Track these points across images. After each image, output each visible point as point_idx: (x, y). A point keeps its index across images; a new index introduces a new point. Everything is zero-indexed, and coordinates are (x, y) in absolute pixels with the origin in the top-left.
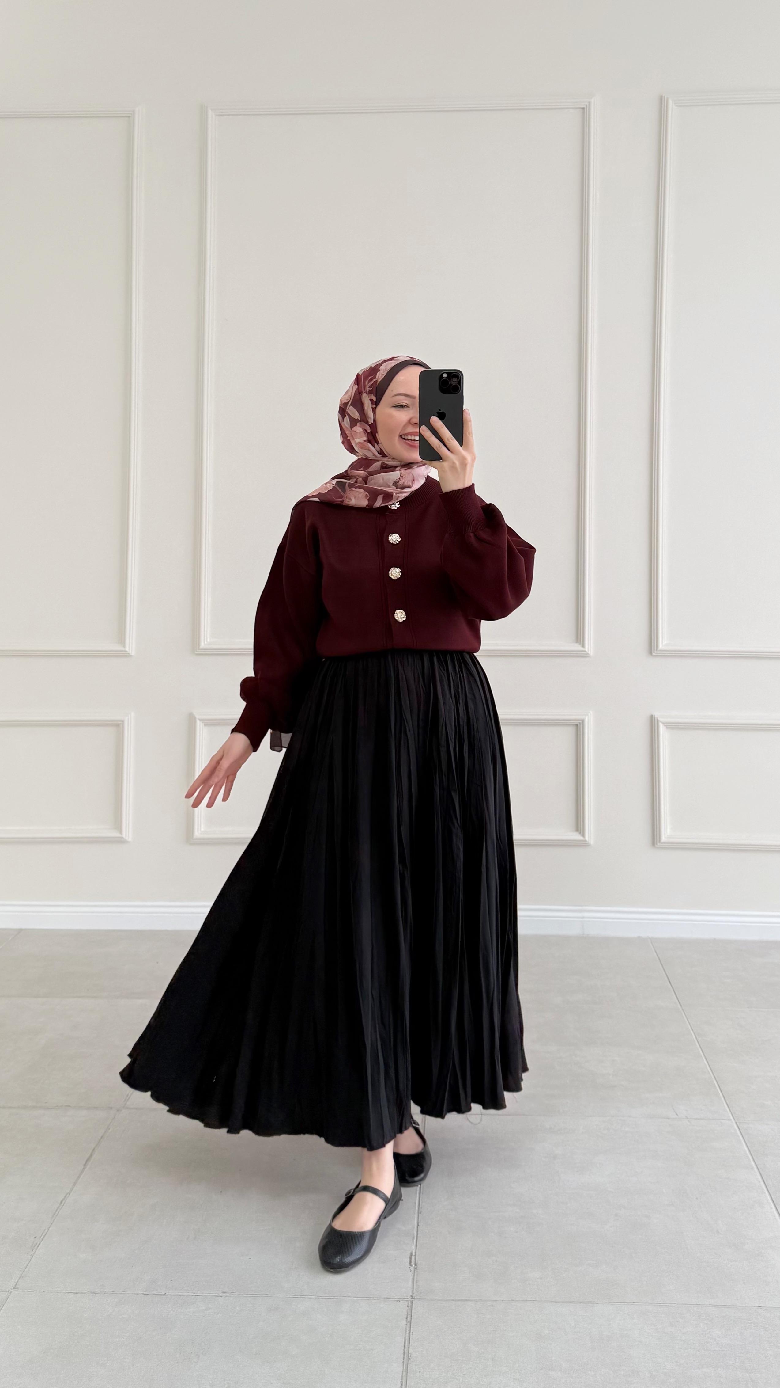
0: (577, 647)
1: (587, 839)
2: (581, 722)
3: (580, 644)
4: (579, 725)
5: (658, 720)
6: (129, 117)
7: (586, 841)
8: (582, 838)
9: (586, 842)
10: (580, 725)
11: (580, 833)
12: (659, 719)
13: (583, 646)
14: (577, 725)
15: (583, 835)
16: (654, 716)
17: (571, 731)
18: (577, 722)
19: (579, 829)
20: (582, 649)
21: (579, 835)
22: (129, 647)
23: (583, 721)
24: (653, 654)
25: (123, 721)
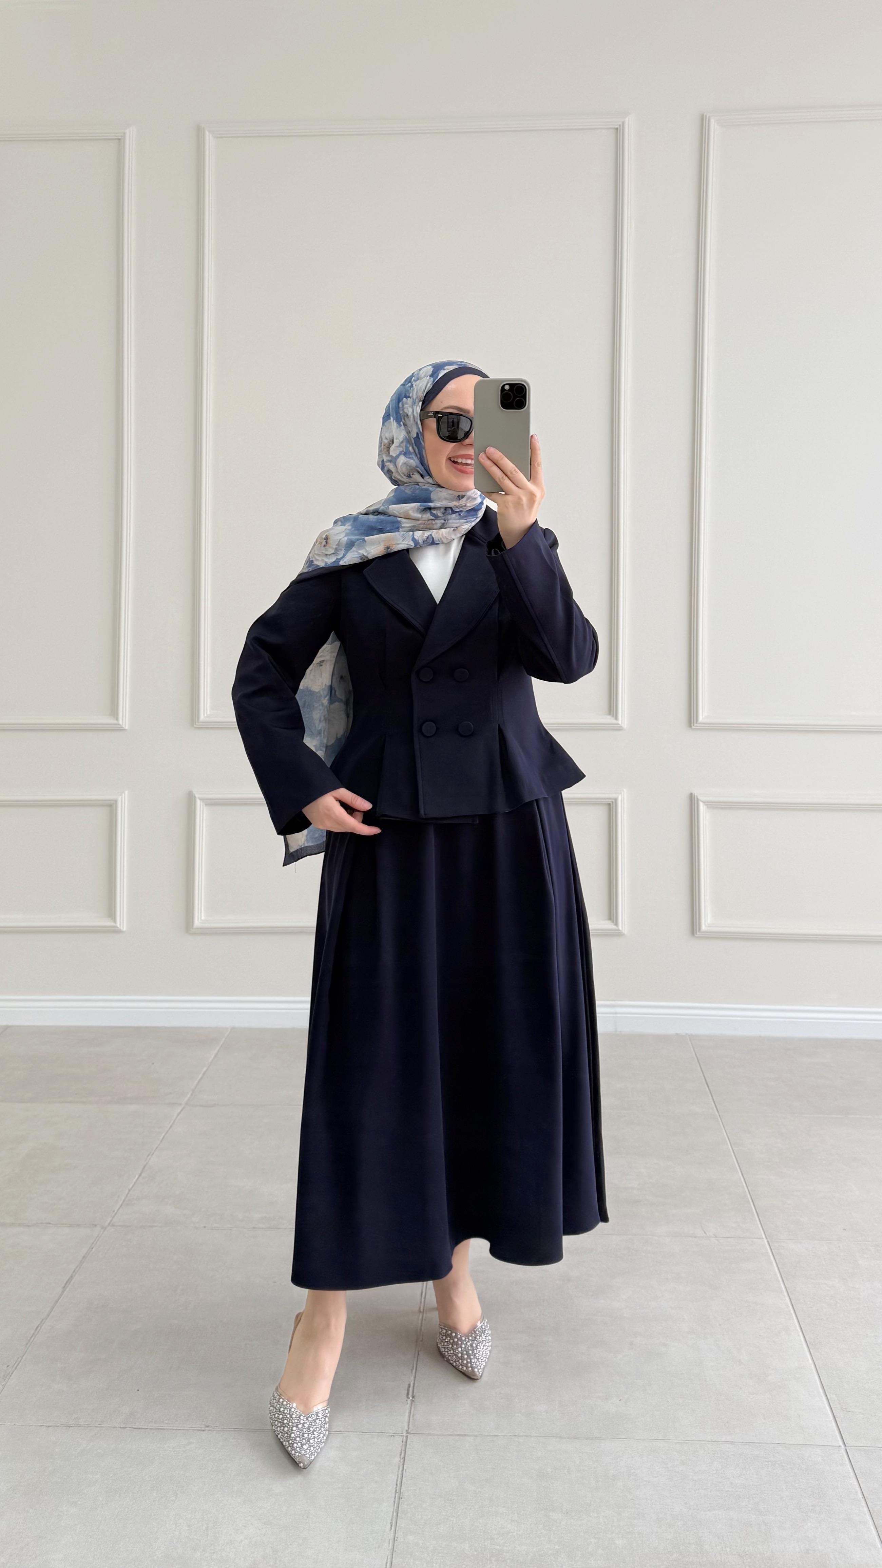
0: (609, 720)
1: (620, 928)
3: (613, 716)
5: (698, 799)
6: (120, 140)
7: (619, 930)
8: (615, 928)
9: (620, 932)
10: (614, 804)
11: (613, 922)
12: (699, 797)
13: (616, 719)
14: (610, 805)
15: (616, 924)
16: (693, 794)
17: (604, 808)
18: (610, 801)
19: (612, 918)
20: (615, 722)
21: (612, 924)
22: (123, 720)
23: (616, 800)
24: (693, 727)
25: (116, 801)
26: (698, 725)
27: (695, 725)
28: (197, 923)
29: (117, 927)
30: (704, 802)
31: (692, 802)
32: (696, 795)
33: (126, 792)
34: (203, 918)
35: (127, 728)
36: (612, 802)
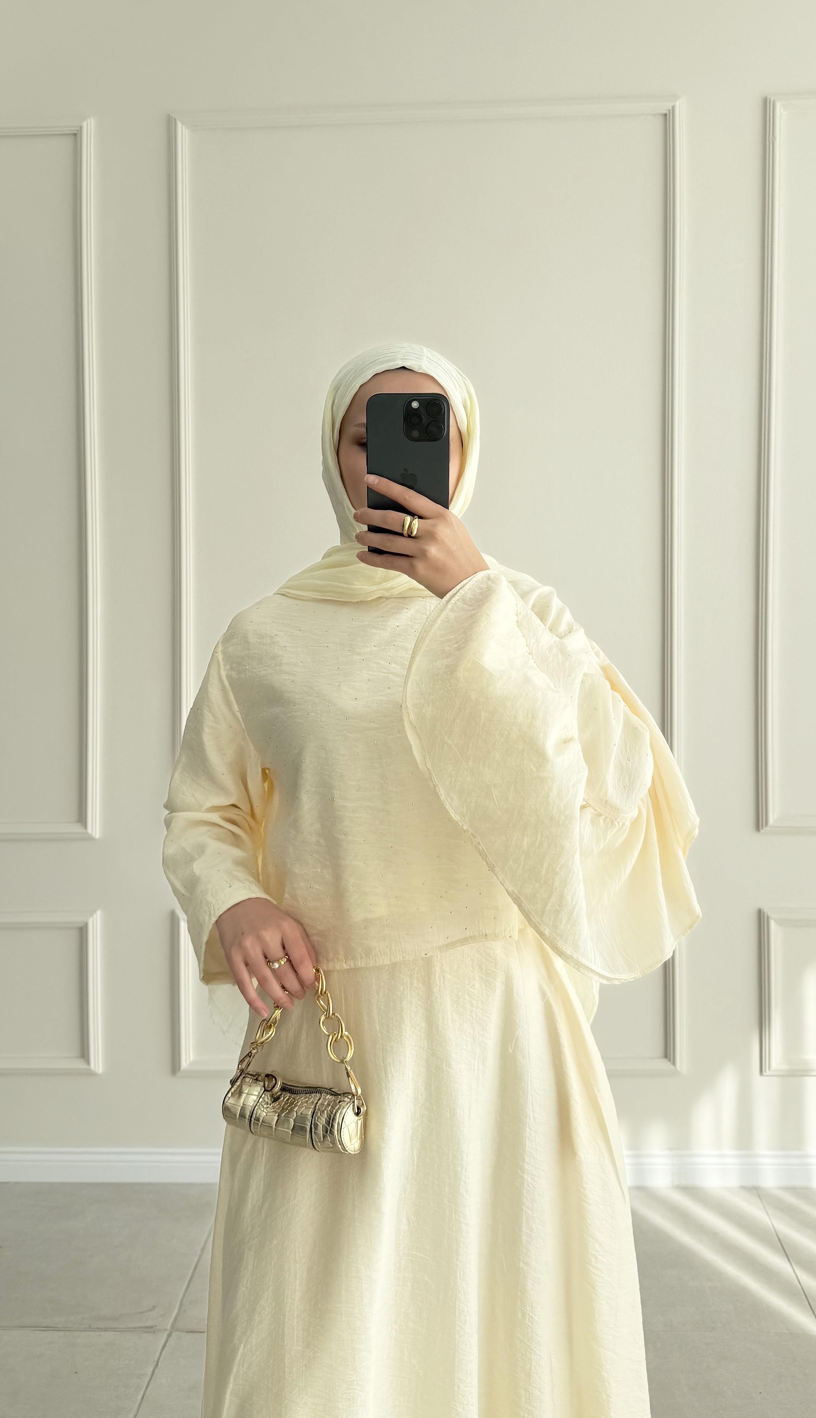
1: (677, 1067)
5: (768, 917)
6: (75, 134)
7: (676, 1070)
8: (672, 1067)
9: (676, 1073)
11: (670, 1060)
12: (770, 915)
15: (674, 1064)
16: (762, 911)
19: (667, 1057)
21: (668, 1063)
22: (92, 830)
24: (762, 831)
25: (86, 925)
26: (767, 828)
27: (764, 828)
28: (184, 1064)
29: (90, 1070)
30: (775, 921)
31: (761, 920)
32: (766, 911)
33: (99, 913)
34: (192, 1058)
35: (97, 837)
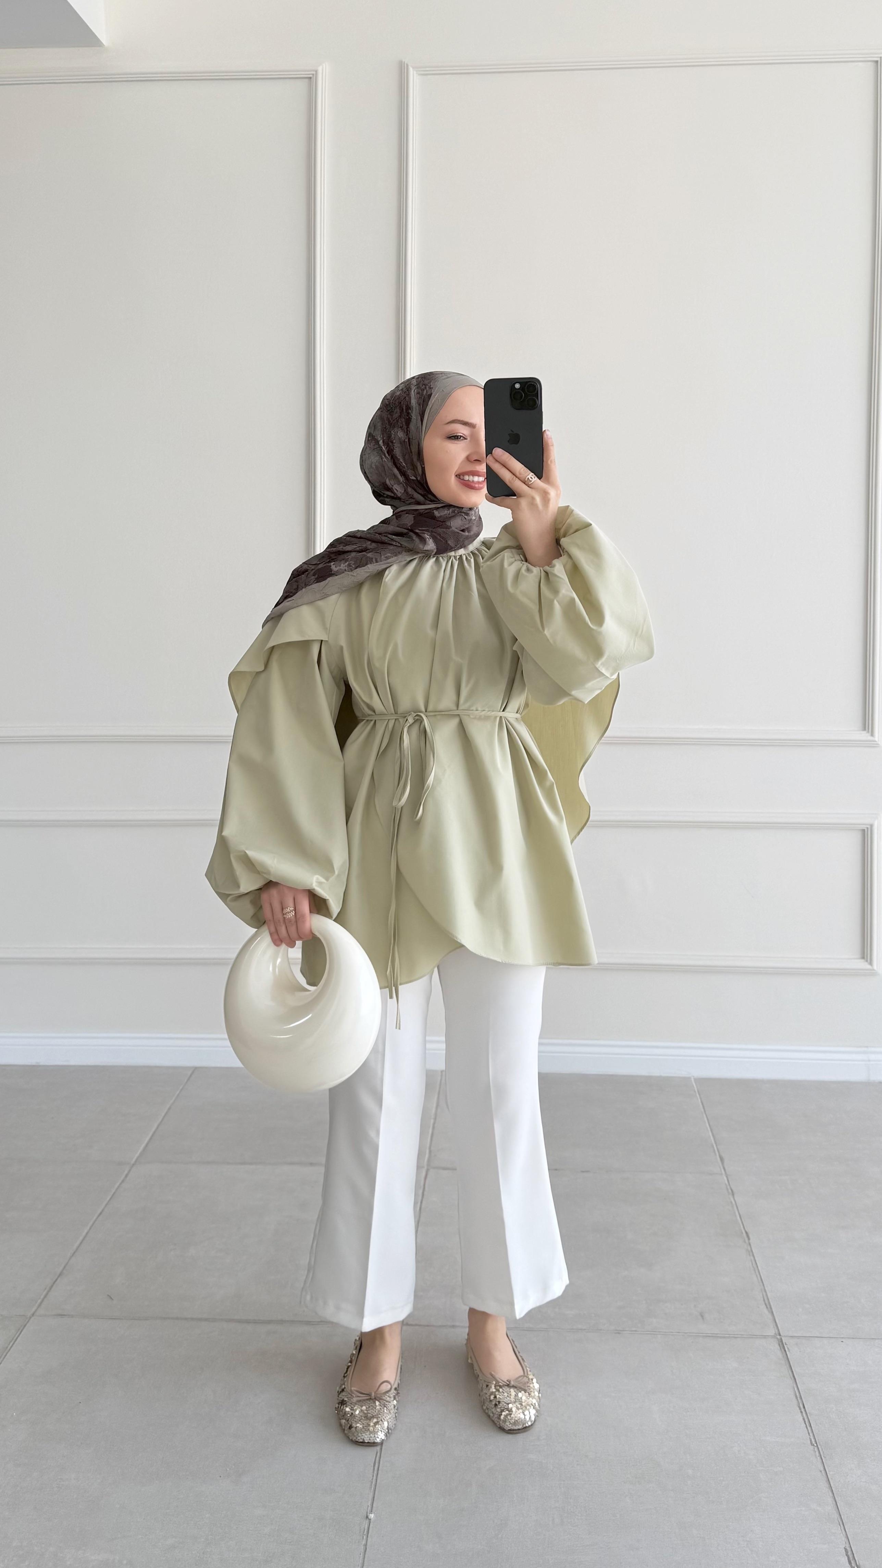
0: (864, 736)
1: (875, 967)
2: (869, 827)
3: (868, 732)
4: (866, 830)
6: (310, 78)
7: (874, 970)
8: (869, 967)
9: (874, 972)
10: (868, 831)
11: (867, 961)
13: (872, 735)
14: (864, 830)
15: (871, 963)
17: (856, 838)
18: (864, 827)
19: (865, 957)
20: (871, 738)
21: (866, 963)
23: (872, 826)
36: (867, 828)
